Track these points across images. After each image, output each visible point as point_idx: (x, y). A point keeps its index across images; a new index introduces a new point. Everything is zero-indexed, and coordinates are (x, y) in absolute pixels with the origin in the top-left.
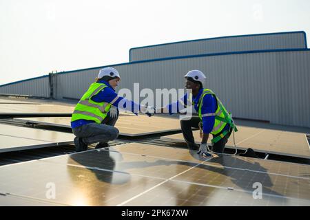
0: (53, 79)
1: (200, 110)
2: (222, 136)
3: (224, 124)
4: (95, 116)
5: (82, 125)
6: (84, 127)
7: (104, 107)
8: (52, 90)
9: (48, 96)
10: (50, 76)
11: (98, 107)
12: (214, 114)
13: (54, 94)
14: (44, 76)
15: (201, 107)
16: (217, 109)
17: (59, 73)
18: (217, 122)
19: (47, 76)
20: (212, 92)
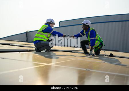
0: (28, 34)
1: (89, 37)
2: (99, 48)
3: (100, 42)
4: (43, 38)
5: (38, 42)
6: (39, 43)
7: (47, 35)
8: (27, 38)
9: (26, 41)
10: (26, 33)
11: (45, 35)
12: (95, 38)
13: (28, 40)
14: (24, 33)
15: (89, 35)
16: (96, 36)
17: (30, 32)
18: (96, 42)
19: (25, 33)
20: (94, 29)
